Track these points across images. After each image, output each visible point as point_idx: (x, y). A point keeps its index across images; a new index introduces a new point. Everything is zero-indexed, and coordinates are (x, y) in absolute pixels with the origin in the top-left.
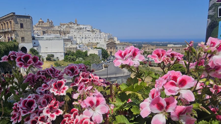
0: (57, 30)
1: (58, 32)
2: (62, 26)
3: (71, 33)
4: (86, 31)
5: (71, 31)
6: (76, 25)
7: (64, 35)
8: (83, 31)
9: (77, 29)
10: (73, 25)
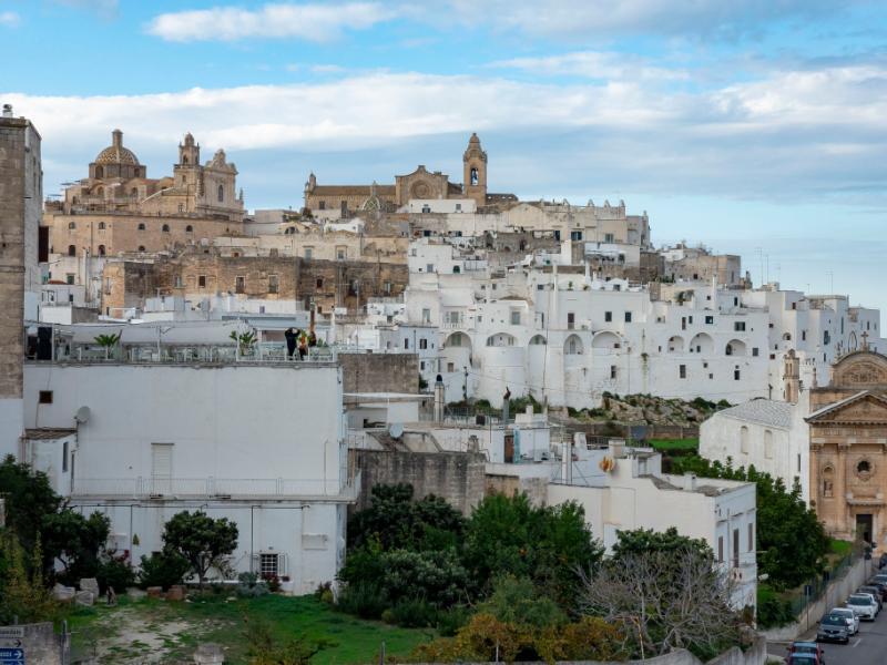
0: (276, 259)
1: (286, 278)
2: (326, 213)
3: (415, 282)
4: (581, 271)
5: (414, 264)
6: (469, 205)
7: (344, 311)
8: (547, 268)
9: (488, 241)
10: (439, 205)
